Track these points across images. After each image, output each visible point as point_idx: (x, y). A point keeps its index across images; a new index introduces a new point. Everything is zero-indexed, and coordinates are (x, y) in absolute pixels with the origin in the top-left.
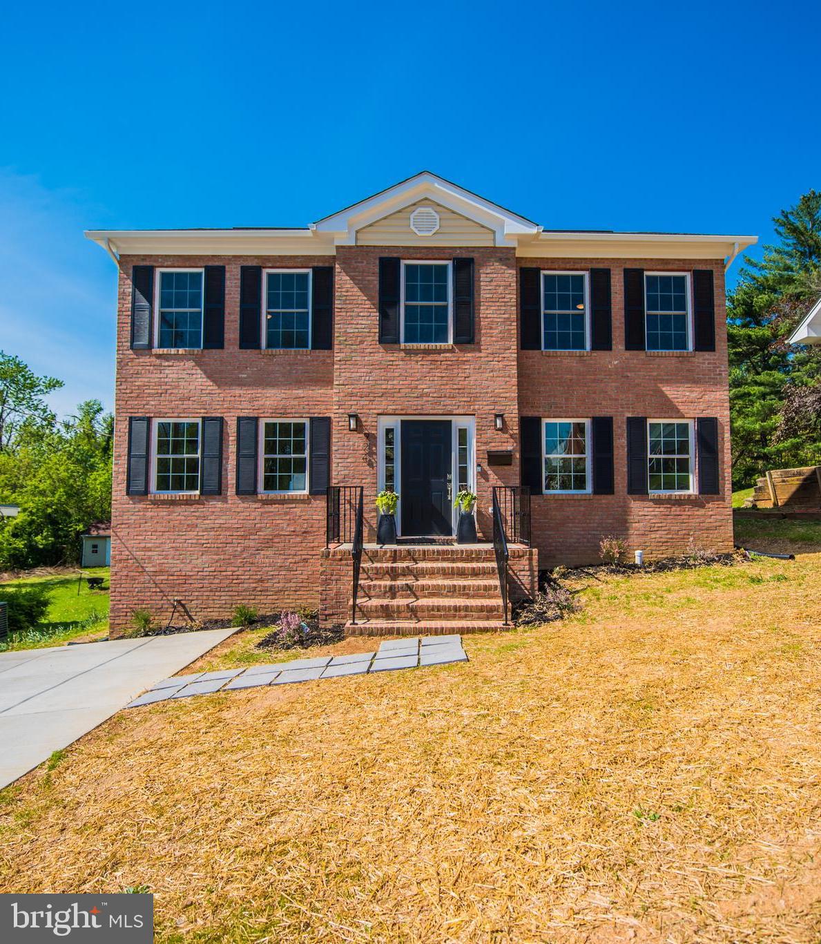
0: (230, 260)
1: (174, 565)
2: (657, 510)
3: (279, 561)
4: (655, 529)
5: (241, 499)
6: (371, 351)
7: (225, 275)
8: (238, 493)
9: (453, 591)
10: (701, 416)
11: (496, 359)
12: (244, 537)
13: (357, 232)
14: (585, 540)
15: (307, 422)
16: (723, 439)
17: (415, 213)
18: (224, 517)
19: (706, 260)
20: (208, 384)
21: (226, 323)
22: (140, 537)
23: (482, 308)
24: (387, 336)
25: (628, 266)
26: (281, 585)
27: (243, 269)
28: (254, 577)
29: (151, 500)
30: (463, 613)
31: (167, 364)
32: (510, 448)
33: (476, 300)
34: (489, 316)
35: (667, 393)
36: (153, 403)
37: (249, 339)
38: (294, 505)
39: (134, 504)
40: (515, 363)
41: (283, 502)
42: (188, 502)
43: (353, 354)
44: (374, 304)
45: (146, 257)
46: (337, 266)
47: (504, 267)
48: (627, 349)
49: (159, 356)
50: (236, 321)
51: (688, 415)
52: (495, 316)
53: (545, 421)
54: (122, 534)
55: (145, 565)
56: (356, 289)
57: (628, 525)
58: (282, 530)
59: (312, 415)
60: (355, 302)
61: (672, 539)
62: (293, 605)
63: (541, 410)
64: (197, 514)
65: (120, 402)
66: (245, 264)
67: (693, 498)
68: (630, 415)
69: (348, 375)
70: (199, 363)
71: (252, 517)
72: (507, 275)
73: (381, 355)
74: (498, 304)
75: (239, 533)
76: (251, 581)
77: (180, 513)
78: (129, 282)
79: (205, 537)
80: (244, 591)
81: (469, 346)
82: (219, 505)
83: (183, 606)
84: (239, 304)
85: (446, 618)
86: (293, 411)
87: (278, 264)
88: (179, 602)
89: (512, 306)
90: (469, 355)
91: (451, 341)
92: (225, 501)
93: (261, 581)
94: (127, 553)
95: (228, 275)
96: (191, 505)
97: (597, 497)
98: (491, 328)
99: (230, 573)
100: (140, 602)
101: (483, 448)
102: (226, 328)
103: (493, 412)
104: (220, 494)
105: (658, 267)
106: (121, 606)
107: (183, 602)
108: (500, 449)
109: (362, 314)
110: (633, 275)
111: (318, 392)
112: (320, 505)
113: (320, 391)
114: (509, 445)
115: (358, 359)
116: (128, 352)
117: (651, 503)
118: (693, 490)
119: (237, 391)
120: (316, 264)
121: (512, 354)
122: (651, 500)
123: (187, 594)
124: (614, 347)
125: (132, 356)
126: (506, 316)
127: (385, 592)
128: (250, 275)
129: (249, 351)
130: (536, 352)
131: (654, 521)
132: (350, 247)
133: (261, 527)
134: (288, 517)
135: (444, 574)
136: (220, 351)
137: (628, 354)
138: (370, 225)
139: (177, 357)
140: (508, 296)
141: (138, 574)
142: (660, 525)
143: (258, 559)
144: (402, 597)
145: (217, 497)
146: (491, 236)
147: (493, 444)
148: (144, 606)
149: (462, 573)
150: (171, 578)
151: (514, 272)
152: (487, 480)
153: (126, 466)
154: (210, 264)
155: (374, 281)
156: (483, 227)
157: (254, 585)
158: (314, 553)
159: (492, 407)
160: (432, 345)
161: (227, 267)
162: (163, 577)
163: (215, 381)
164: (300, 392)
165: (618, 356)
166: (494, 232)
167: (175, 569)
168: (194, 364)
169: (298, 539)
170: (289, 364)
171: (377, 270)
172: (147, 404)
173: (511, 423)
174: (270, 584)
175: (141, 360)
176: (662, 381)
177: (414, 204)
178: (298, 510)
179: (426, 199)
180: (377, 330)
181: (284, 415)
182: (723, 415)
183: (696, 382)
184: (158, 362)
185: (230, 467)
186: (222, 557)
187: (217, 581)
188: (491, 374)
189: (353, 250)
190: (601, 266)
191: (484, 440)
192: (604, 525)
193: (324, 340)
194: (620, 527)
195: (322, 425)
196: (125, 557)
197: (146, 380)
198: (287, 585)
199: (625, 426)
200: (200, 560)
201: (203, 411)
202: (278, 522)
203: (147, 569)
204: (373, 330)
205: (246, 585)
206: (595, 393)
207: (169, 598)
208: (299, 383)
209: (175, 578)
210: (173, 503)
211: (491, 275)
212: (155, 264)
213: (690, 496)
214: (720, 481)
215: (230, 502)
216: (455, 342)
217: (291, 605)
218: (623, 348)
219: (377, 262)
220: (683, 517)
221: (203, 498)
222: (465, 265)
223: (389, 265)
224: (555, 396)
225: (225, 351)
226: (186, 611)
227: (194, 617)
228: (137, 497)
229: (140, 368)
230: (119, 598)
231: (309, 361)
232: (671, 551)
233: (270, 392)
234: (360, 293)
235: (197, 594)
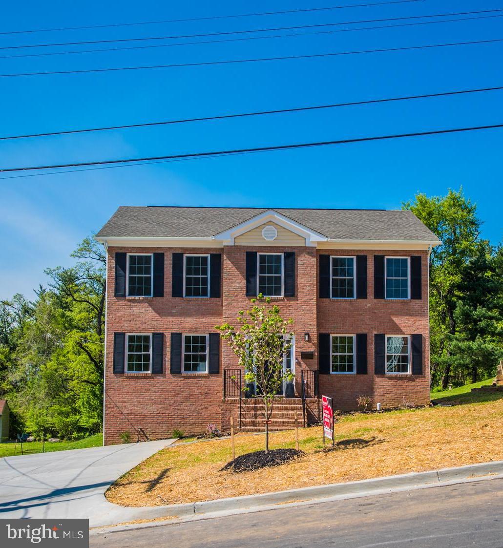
0: (167, 250)
1: (138, 410)
2: (390, 382)
3: (193, 408)
4: (389, 392)
5: (173, 376)
6: (242, 300)
7: (164, 258)
8: (171, 373)
9: (282, 416)
10: (413, 333)
11: (306, 305)
12: (175, 396)
13: (235, 238)
14: (352, 398)
15: (207, 336)
16: (425, 345)
17: (264, 229)
18: (164, 385)
19: (418, 251)
20: (155, 315)
21: (165, 283)
22: (120, 396)
23: (299, 278)
24: (250, 293)
25: (376, 254)
26: (194, 421)
27: (174, 254)
28: (180, 416)
29: (126, 376)
30: (286, 424)
31: (134, 304)
32: (312, 350)
33: (296, 274)
34: (302, 282)
35: (396, 321)
36: (126, 325)
37: (177, 292)
38: (200, 379)
39: (117, 378)
40: (316, 307)
41: (195, 377)
42: (146, 377)
43: (233, 302)
44: (243, 276)
45: (122, 248)
46: (224, 256)
47: (310, 257)
48: (375, 298)
49: (129, 301)
50: (170, 282)
51: (407, 333)
52: (306, 282)
53: (332, 336)
54: (111, 394)
55: (123, 410)
56: (234, 268)
57: (374, 390)
58: (195, 392)
59: (210, 332)
60: (233, 275)
61: (398, 397)
62: (200, 431)
63: (330, 330)
64: (149, 384)
65: (109, 325)
66: (175, 252)
67: (408, 376)
68: (376, 333)
69: (230, 312)
70: (150, 305)
71: (179, 385)
72: (312, 261)
73: (247, 302)
74: (307, 276)
75: (171, 394)
76: (178, 418)
77: (141, 383)
78: (113, 261)
79: (154, 396)
80: (175, 423)
81: (292, 298)
82: (162, 378)
83: (143, 431)
84: (171, 273)
85: (279, 426)
86: (200, 330)
87: (192, 252)
88: (141, 429)
89: (314, 277)
90: (292, 302)
91: (283, 296)
92: (164, 376)
93: (184, 418)
94: (113, 404)
95: (165, 258)
96: (147, 379)
97: (359, 375)
98: (303, 289)
99: (167, 414)
100: (120, 429)
101: (299, 350)
102: (165, 285)
103: (304, 332)
104: (162, 373)
105: (392, 255)
106: (110, 431)
107: (143, 429)
108: (307, 351)
109: (237, 281)
110: (379, 259)
111: (213, 320)
112: (214, 379)
113: (214, 320)
114: (312, 348)
115: (235, 304)
116: (113, 298)
117: (387, 379)
118: (409, 372)
119: (171, 319)
120: (212, 252)
121: (314, 302)
122: (387, 377)
123: (144, 425)
124: (368, 297)
125: (115, 301)
126: (311, 282)
127: (253, 416)
128: (177, 257)
129: (177, 298)
130: (327, 299)
131: (387, 388)
132: (231, 246)
133: (183, 391)
134: (197, 385)
135: (279, 409)
136: (162, 298)
137: (376, 300)
138: (242, 235)
139: (139, 301)
140: (312, 272)
141: (119, 415)
142: (391, 390)
143: (182, 407)
144: (260, 418)
145: (161, 374)
146: (304, 240)
147: (303, 348)
148: (122, 431)
149: (287, 409)
150: (136, 417)
151: (315, 260)
152: (301, 366)
153: (113, 358)
154: (156, 252)
155: (244, 264)
156: (299, 236)
157: (180, 421)
158: (211, 404)
159: (304, 329)
160: (273, 297)
161: (165, 253)
162: (131, 417)
163: (159, 314)
164: (204, 320)
165: (370, 301)
166: (305, 239)
167: (138, 412)
168: (148, 305)
169: (203, 397)
170: (198, 305)
171: (245, 258)
172: (123, 326)
173: (313, 337)
174: (188, 420)
175: (120, 303)
176: (393, 315)
177: (264, 224)
178: (203, 381)
179: (270, 221)
180: (245, 289)
181: (195, 332)
182: (426, 333)
183: (411, 315)
184: (129, 303)
185: (167, 359)
186: (163, 406)
187: (160, 418)
188: (303, 312)
189: (233, 248)
190: (362, 254)
191: (299, 346)
192: (362, 390)
193: (217, 293)
194: (369, 391)
195: (215, 338)
196: (112, 406)
197: (123, 313)
198: (197, 421)
199: (374, 339)
200: (151, 408)
201: (153, 329)
202: (192, 388)
203: (124, 412)
204: (243, 289)
205: (175, 421)
206: (358, 321)
207: (135, 427)
208: (203, 315)
209: (139, 417)
210: (137, 378)
211: (303, 261)
212: (126, 251)
213: (407, 375)
214: (423, 368)
215: (167, 377)
216: (285, 296)
217: (199, 431)
218: (373, 298)
219: (245, 254)
220: (404, 386)
221: (153, 375)
222: (291, 256)
223: (251, 256)
224: (337, 323)
225: (165, 298)
226: (144, 434)
227: (148, 437)
228: (118, 374)
229: (120, 307)
230: (109, 427)
231: (208, 304)
232: (396, 404)
233: (189, 319)
234: (236, 270)
235: (150, 425)
